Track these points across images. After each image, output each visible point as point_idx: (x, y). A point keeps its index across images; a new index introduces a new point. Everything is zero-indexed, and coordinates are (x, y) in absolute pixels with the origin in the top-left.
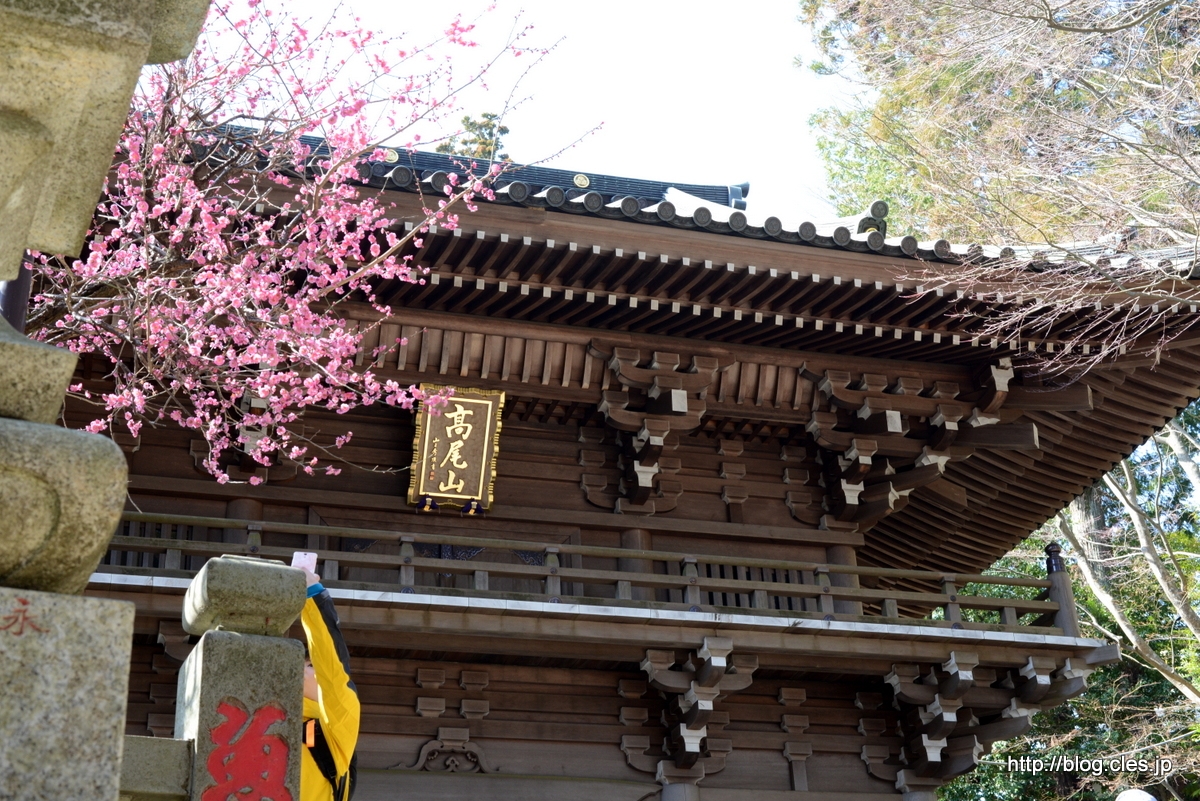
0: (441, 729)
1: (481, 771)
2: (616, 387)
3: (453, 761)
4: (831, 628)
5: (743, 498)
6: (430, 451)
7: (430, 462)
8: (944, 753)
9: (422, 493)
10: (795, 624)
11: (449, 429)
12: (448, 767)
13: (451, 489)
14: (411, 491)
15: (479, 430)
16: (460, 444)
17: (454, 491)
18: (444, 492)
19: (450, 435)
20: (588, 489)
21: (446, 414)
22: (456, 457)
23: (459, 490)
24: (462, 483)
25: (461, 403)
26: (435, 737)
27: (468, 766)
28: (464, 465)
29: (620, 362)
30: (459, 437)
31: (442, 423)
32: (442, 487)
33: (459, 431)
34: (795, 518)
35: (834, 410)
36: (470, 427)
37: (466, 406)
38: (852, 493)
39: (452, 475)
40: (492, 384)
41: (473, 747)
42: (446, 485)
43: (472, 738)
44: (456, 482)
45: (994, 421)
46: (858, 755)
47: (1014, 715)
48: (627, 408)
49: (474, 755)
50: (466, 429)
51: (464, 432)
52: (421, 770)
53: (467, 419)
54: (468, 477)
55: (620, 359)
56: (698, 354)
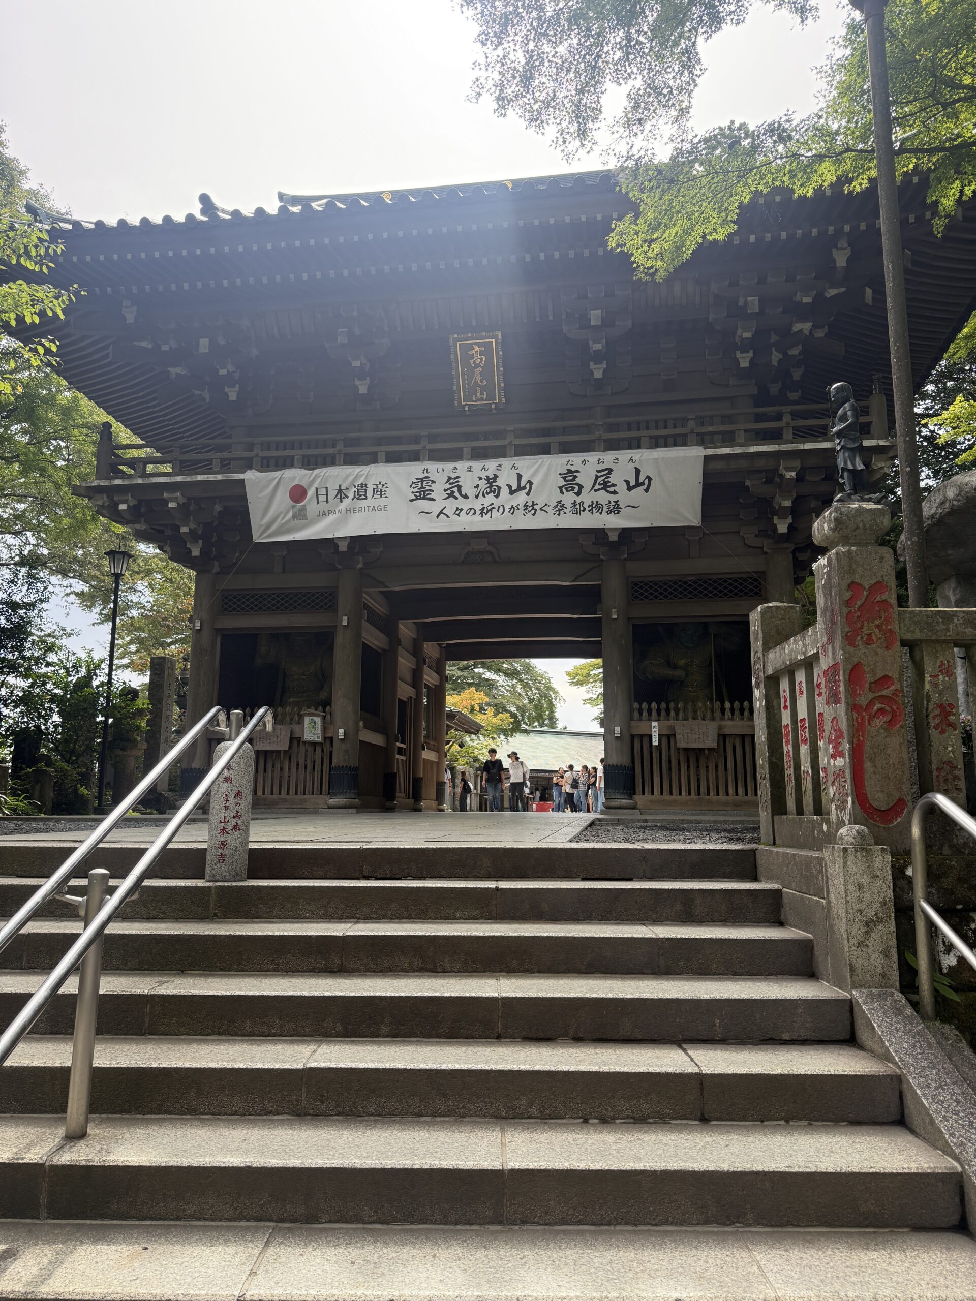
0: (472, 540)
1: (495, 561)
2: (570, 316)
3: (479, 557)
5: (673, 375)
6: (463, 376)
7: (464, 384)
8: (790, 527)
9: (463, 404)
11: (472, 361)
12: (477, 560)
13: (479, 399)
14: (456, 403)
15: (489, 359)
16: (480, 369)
17: (482, 399)
18: (475, 401)
19: (473, 365)
20: (570, 385)
21: (469, 352)
22: (479, 378)
23: (485, 399)
24: (485, 393)
25: (476, 344)
26: (469, 544)
27: (488, 559)
28: (485, 382)
30: (479, 365)
31: (466, 357)
32: (474, 398)
33: (478, 361)
34: (711, 382)
35: (725, 304)
36: (484, 357)
37: (479, 345)
38: (744, 359)
39: (479, 391)
40: (492, 328)
41: (491, 548)
42: (476, 397)
43: (489, 544)
44: (481, 394)
45: (842, 290)
46: (739, 532)
48: (579, 329)
49: (491, 553)
50: (481, 359)
51: (481, 361)
52: (462, 563)
53: (482, 353)
54: (488, 389)
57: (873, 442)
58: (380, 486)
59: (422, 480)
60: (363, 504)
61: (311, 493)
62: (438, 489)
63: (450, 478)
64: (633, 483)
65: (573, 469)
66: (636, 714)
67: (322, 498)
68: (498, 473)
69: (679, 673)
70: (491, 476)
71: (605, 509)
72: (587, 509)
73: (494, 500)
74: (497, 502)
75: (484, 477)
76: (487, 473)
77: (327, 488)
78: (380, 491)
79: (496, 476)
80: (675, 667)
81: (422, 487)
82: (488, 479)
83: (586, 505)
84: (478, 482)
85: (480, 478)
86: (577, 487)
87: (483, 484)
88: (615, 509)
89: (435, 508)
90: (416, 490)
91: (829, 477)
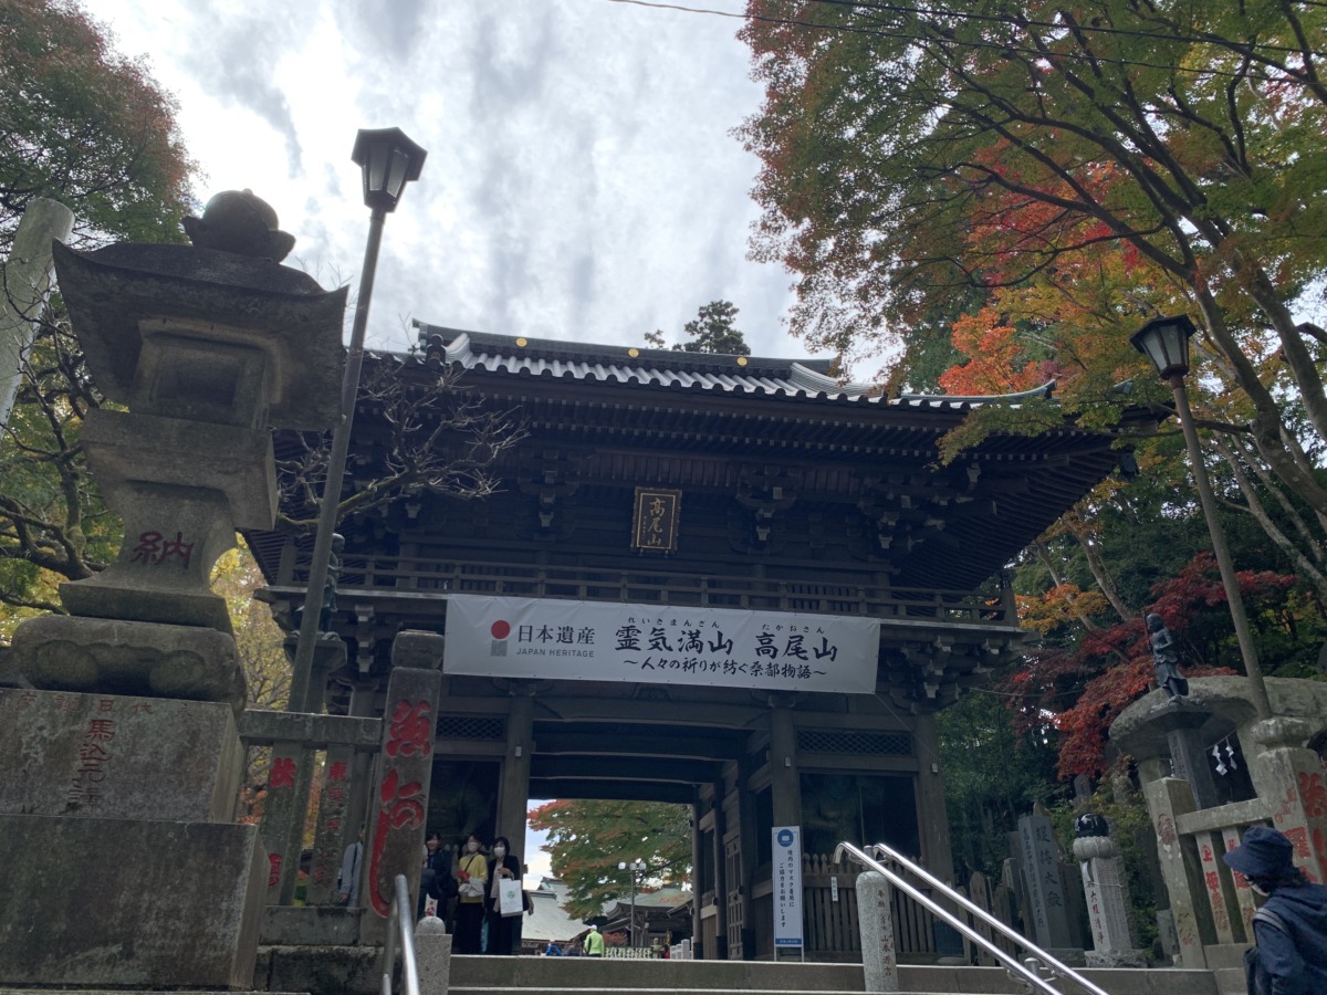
2: (744, 485)
5: (821, 545)
6: (642, 523)
7: (642, 529)
8: (937, 694)
9: (638, 546)
11: (652, 511)
13: (654, 544)
14: (632, 545)
15: (668, 510)
16: (658, 519)
17: (656, 545)
18: (650, 545)
19: (652, 515)
20: (731, 542)
21: (650, 503)
22: (656, 526)
23: (659, 545)
24: (659, 540)
25: (659, 497)
28: (661, 531)
29: (746, 472)
30: (657, 515)
31: (648, 507)
32: (649, 543)
33: (657, 512)
34: (851, 555)
35: (872, 495)
36: (663, 509)
37: (660, 498)
38: (885, 543)
39: (654, 536)
40: (675, 486)
42: (651, 542)
44: (657, 540)
45: (970, 499)
47: (979, 672)
49: (665, 691)
50: (661, 511)
51: (661, 513)
52: (636, 699)
53: (662, 505)
54: (664, 537)
55: (745, 470)
56: (791, 467)
57: (1010, 629)
58: (586, 632)
59: (628, 629)
60: (568, 647)
61: (514, 631)
62: (644, 640)
63: (655, 630)
64: (821, 651)
65: (769, 633)
67: (524, 636)
68: (700, 629)
70: (694, 631)
71: (797, 672)
72: (781, 672)
73: (696, 655)
74: (700, 658)
75: (687, 632)
76: (690, 628)
77: (531, 627)
78: (586, 636)
79: (698, 632)
81: (628, 636)
82: (691, 634)
83: (780, 668)
84: (681, 636)
85: (684, 633)
86: (772, 651)
87: (687, 639)
88: (806, 673)
89: (640, 657)
90: (622, 638)
91: (970, 654)
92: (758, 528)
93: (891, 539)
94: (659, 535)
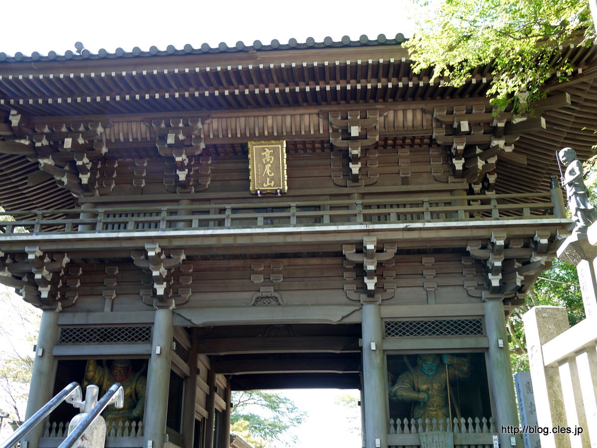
0: (261, 288)
1: (279, 304)
2: (335, 131)
3: (267, 301)
4: (425, 226)
5: (408, 174)
6: (257, 170)
7: (258, 175)
8: (501, 281)
9: (256, 189)
10: (406, 226)
11: (264, 160)
12: (265, 303)
13: (269, 186)
14: (251, 188)
15: (277, 158)
16: (270, 165)
17: (270, 186)
18: (266, 187)
19: (264, 162)
20: (334, 178)
21: (262, 154)
22: (268, 171)
23: (272, 186)
24: (273, 182)
25: (268, 148)
26: (259, 291)
27: (274, 303)
28: (273, 174)
29: (332, 118)
30: (269, 162)
31: (261, 157)
32: (265, 185)
33: (268, 160)
34: (435, 180)
35: (444, 126)
36: (273, 158)
37: (270, 149)
38: (459, 164)
39: (268, 179)
40: (279, 138)
41: (276, 294)
42: (266, 184)
43: (275, 291)
44: (270, 182)
45: (524, 119)
46: (463, 285)
47: (535, 260)
48: (342, 140)
49: (276, 298)
50: (271, 158)
51: (271, 160)
52: (254, 305)
53: (271, 154)
54: (275, 178)
55: (332, 117)
56: (369, 110)
57: (557, 221)
66: (392, 428)
69: (423, 396)
80: (419, 391)
91: (526, 246)
92: (351, 164)
93: (463, 161)
94: (272, 179)
